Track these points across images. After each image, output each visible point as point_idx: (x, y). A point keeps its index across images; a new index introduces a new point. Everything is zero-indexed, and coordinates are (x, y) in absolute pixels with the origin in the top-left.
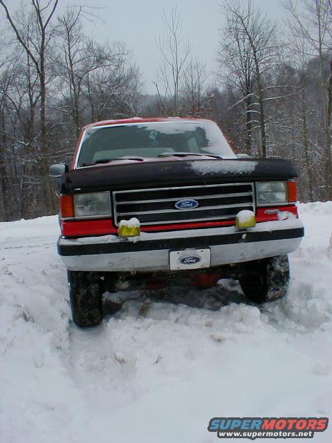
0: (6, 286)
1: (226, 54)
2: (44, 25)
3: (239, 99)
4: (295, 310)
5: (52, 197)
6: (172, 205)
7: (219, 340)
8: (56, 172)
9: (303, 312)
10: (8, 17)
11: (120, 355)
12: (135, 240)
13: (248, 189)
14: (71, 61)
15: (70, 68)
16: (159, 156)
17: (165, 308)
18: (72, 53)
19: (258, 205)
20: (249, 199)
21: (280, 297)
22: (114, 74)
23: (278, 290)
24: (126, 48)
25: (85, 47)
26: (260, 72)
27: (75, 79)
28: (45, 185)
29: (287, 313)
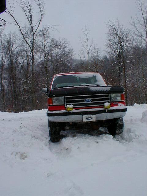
0: (25, 131)
1: (109, 43)
2: (34, 32)
3: (115, 62)
4: (125, 137)
5: (36, 103)
6: (83, 101)
7: (98, 142)
8: (44, 91)
9: (128, 137)
10: (20, 30)
11: (66, 147)
12: (71, 111)
13: (108, 96)
14: (45, 47)
15: (44, 50)
16: (80, 86)
17: (82, 135)
18: (45, 43)
19: (112, 101)
20: (108, 99)
21: (121, 133)
22: (62, 52)
23: (120, 130)
24: (67, 41)
25: (51, 41)
26: (123, 50)
27: (46, 54)
28: (33, 98)
29: (123, 138)
